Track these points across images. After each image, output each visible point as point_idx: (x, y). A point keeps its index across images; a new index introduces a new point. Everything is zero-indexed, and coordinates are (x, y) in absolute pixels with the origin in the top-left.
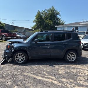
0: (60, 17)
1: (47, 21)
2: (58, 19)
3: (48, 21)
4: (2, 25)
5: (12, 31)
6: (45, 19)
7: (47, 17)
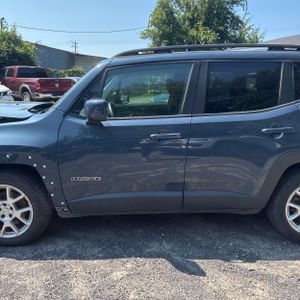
0: (246, 14)
1: (193, 32)
2: (236, 22)
3: (197, 29)
4: (21, 51)
5: (63, 71)
6: (187, 23)
7: (193, 15)
